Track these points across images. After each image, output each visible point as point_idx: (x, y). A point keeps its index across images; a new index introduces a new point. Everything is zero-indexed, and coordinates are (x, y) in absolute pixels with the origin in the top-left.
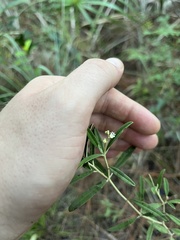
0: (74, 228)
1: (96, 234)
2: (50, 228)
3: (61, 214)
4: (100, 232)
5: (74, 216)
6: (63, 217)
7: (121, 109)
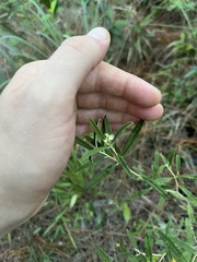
0: (111, 190)
5: (110, 180)
7: (115, 86)
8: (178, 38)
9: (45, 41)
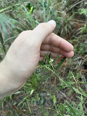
0: (49, 89)
1: (57, 92)
2: (39, 88)
3: (43, 83)
4: (59, 92)
5: (49, 84)
6: (45, 84)
8: (83, 26)
9: (27, 23)
